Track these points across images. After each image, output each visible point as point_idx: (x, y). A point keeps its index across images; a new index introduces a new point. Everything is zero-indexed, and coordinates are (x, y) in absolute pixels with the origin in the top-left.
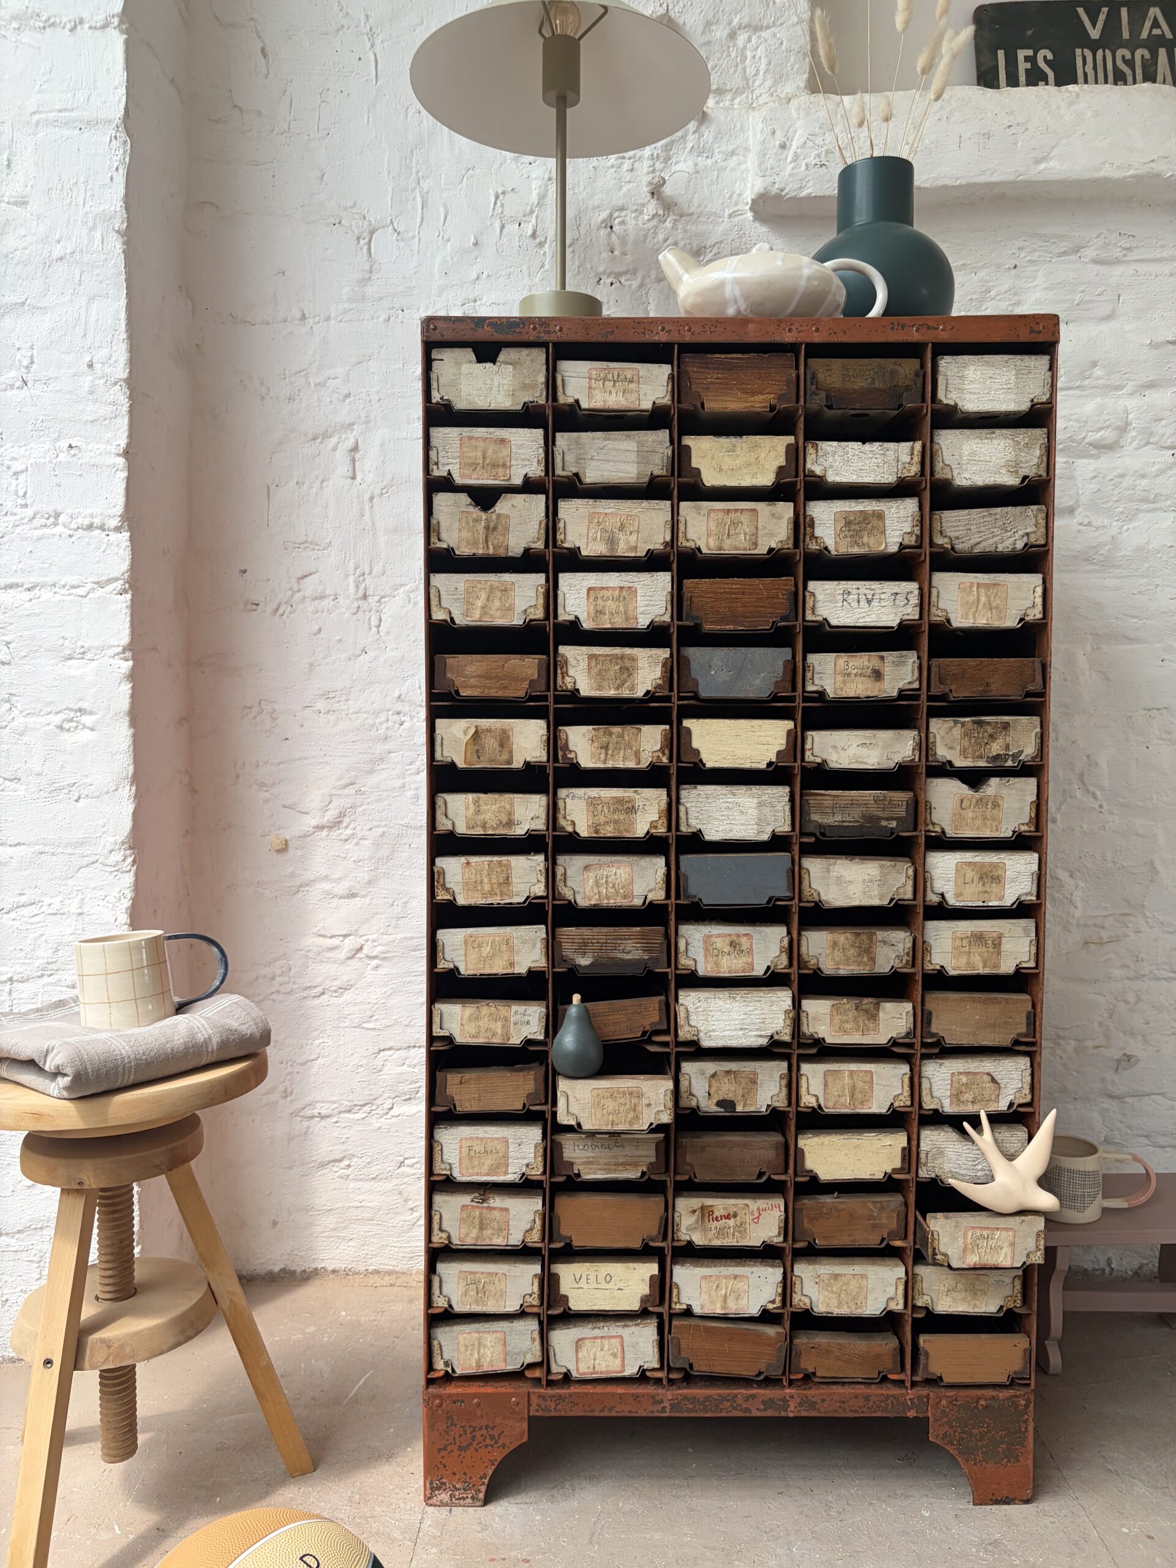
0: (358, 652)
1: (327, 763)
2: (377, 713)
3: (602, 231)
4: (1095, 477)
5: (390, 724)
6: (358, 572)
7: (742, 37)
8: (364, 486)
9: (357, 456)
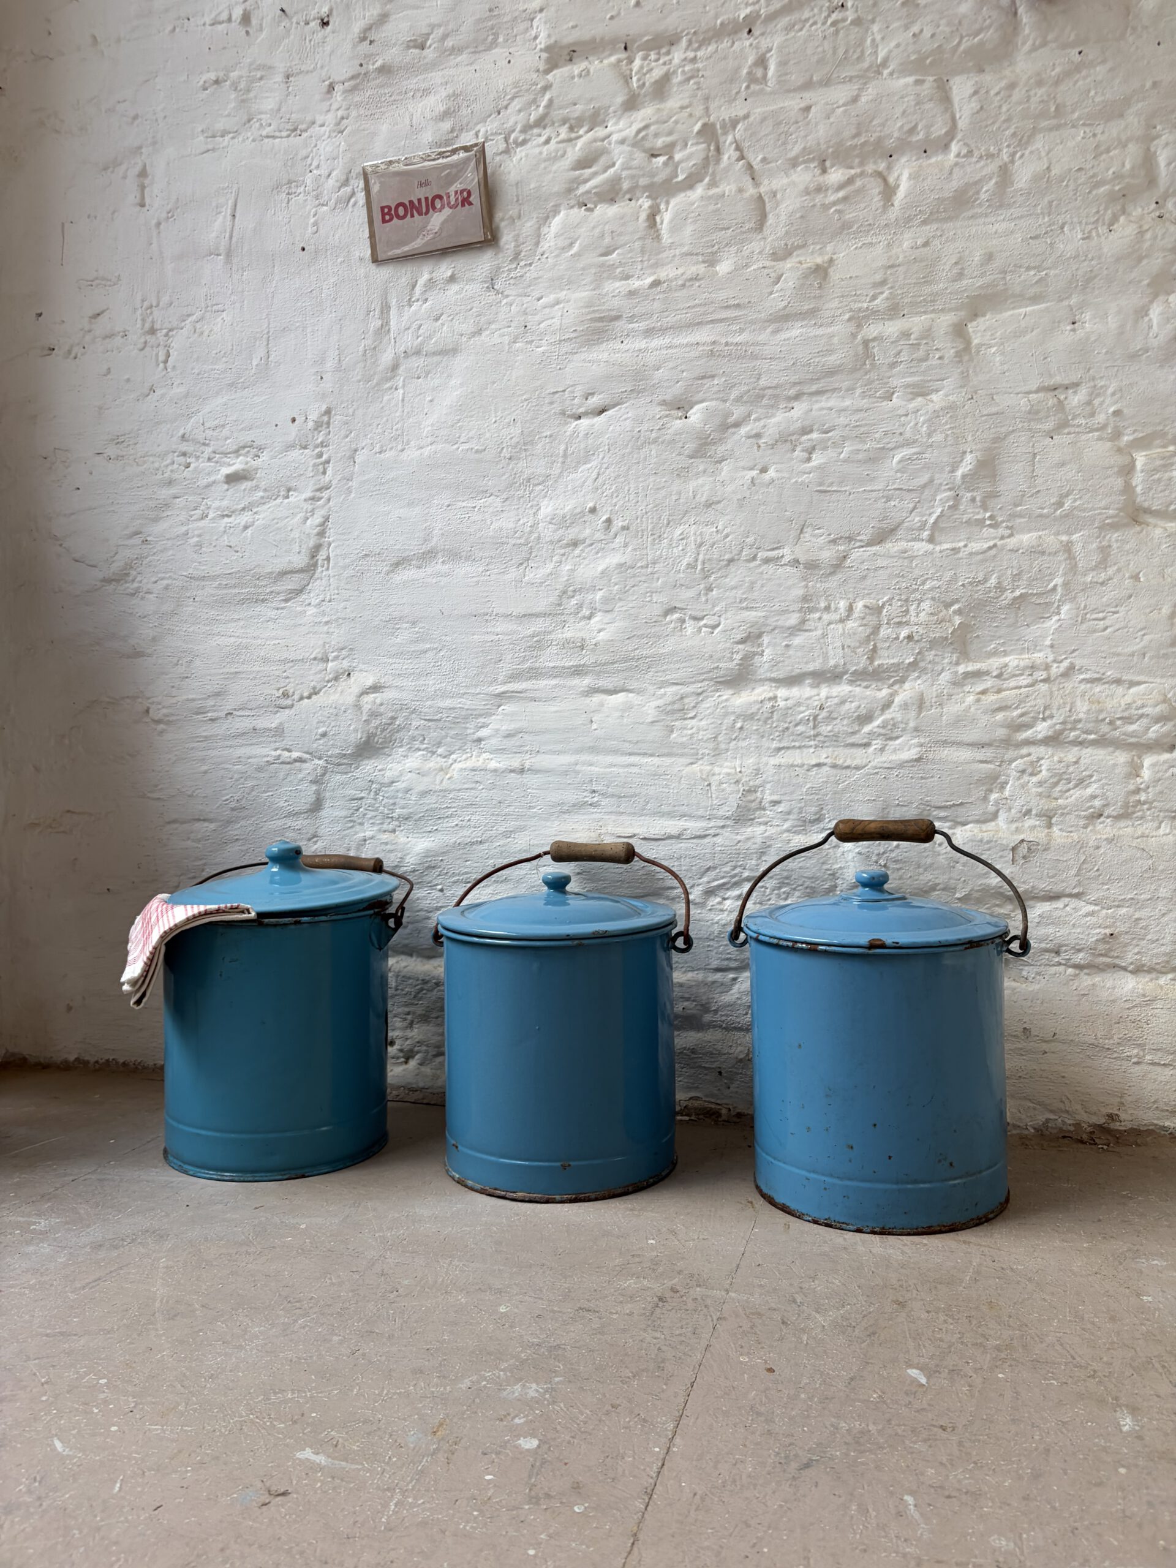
0: (146, 391)
1: (113, 511)
2: (162, 456)
4: (976, 93)
5: (175, 466)
6: (146, 304)
8: (152, 212)
9: (147, 182)
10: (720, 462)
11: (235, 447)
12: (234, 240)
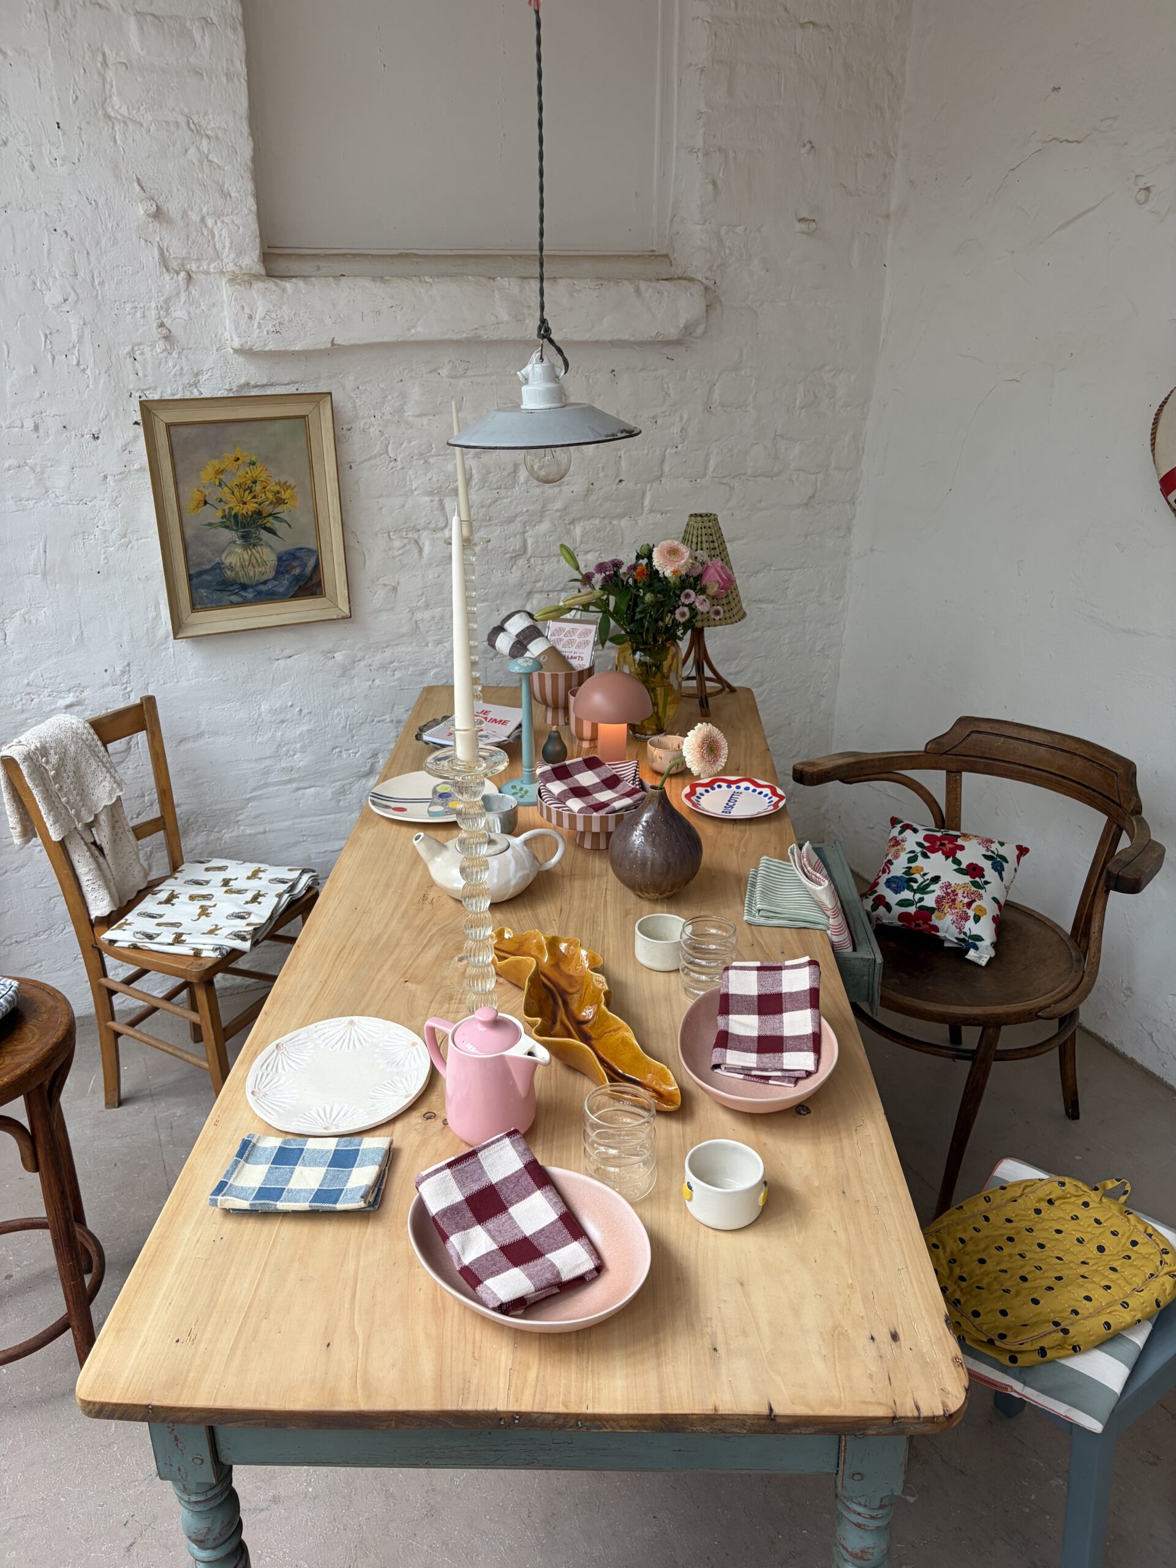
3: (128, 360)
7: (210, 222)
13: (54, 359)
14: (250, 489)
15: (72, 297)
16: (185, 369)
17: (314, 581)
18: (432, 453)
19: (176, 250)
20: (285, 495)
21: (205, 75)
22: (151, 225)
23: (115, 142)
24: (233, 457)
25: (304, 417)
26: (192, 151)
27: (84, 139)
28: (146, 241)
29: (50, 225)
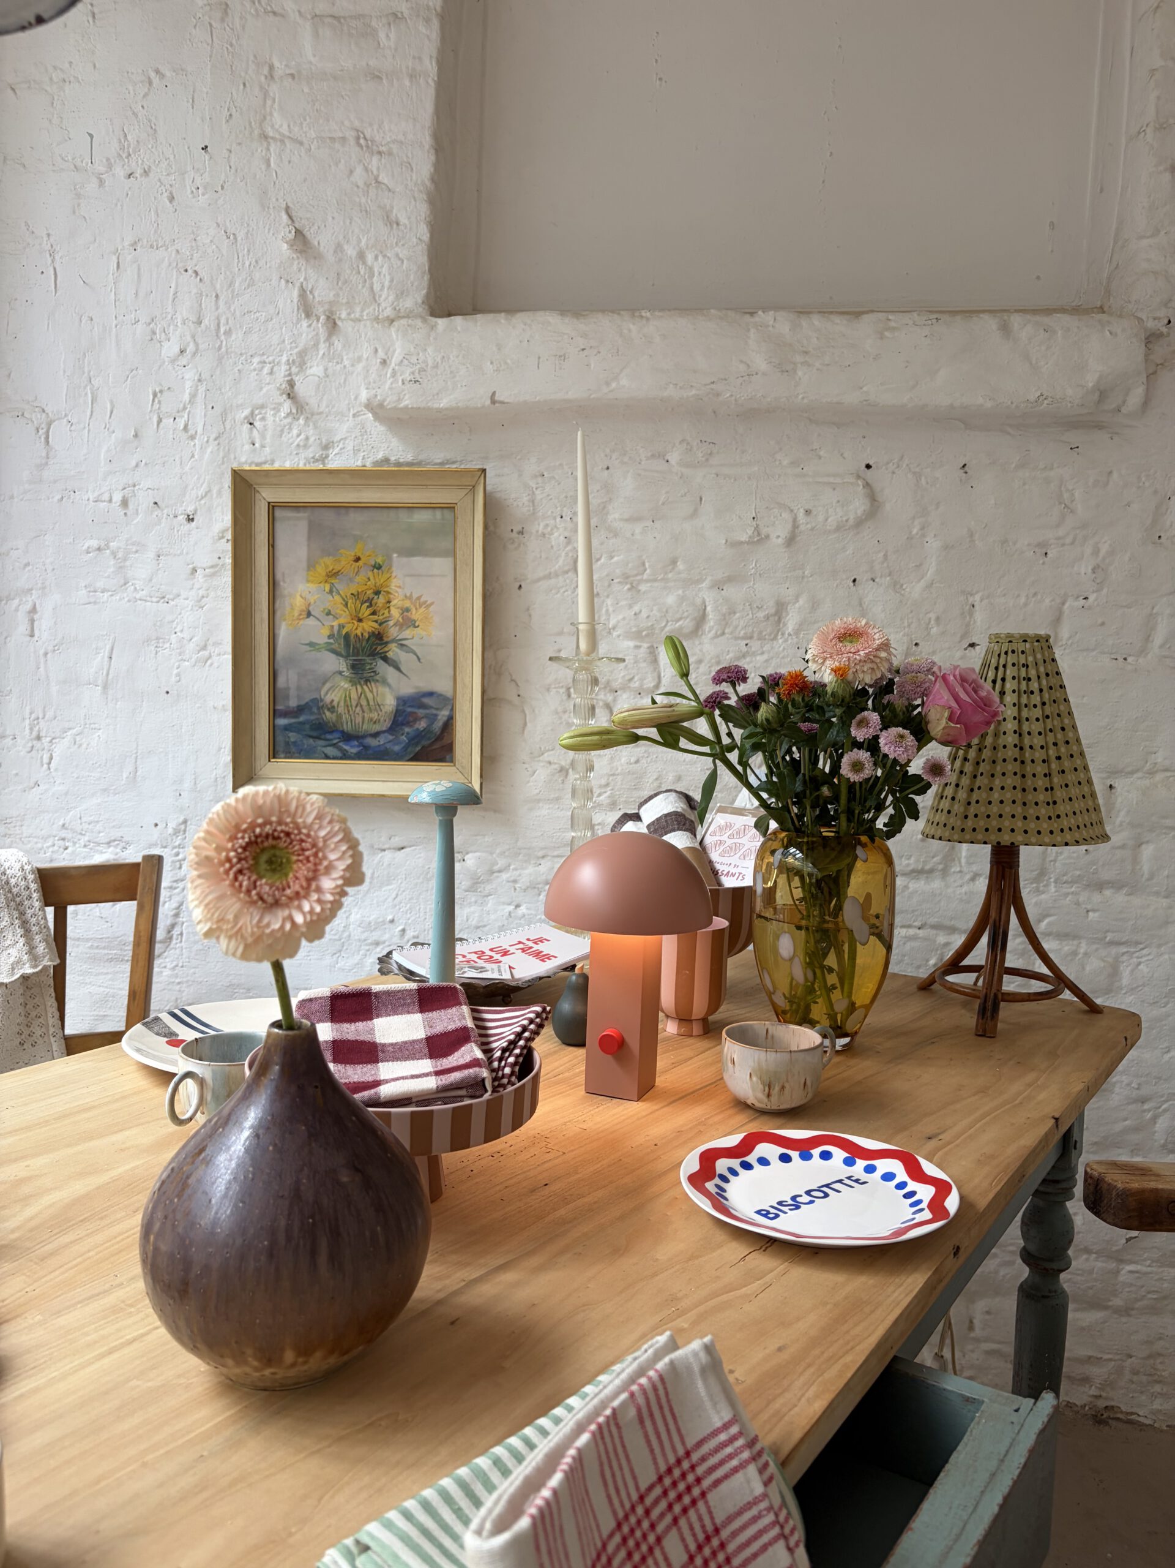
0: (32, 785)
3: (245, 425)
7: (370, 258)
8: (40, 642)
10: (487, 896)
11: (107, 840)
12: (110, 676)
13: (160, 421)
14: (370, 602)
15: (191, 348)
16: (312, 439)
17: (446, 741)
18: (645, 577)
19: (322, 292)
20: (415, 615)
21: (384, 77)
22: (296, 263)
23: (268, 165)
24: (352, 554)
25: (451, 508)
26: (359, 170)
27: (232, 164)
28: (287, 281)
29: (180, 265)
